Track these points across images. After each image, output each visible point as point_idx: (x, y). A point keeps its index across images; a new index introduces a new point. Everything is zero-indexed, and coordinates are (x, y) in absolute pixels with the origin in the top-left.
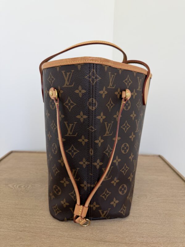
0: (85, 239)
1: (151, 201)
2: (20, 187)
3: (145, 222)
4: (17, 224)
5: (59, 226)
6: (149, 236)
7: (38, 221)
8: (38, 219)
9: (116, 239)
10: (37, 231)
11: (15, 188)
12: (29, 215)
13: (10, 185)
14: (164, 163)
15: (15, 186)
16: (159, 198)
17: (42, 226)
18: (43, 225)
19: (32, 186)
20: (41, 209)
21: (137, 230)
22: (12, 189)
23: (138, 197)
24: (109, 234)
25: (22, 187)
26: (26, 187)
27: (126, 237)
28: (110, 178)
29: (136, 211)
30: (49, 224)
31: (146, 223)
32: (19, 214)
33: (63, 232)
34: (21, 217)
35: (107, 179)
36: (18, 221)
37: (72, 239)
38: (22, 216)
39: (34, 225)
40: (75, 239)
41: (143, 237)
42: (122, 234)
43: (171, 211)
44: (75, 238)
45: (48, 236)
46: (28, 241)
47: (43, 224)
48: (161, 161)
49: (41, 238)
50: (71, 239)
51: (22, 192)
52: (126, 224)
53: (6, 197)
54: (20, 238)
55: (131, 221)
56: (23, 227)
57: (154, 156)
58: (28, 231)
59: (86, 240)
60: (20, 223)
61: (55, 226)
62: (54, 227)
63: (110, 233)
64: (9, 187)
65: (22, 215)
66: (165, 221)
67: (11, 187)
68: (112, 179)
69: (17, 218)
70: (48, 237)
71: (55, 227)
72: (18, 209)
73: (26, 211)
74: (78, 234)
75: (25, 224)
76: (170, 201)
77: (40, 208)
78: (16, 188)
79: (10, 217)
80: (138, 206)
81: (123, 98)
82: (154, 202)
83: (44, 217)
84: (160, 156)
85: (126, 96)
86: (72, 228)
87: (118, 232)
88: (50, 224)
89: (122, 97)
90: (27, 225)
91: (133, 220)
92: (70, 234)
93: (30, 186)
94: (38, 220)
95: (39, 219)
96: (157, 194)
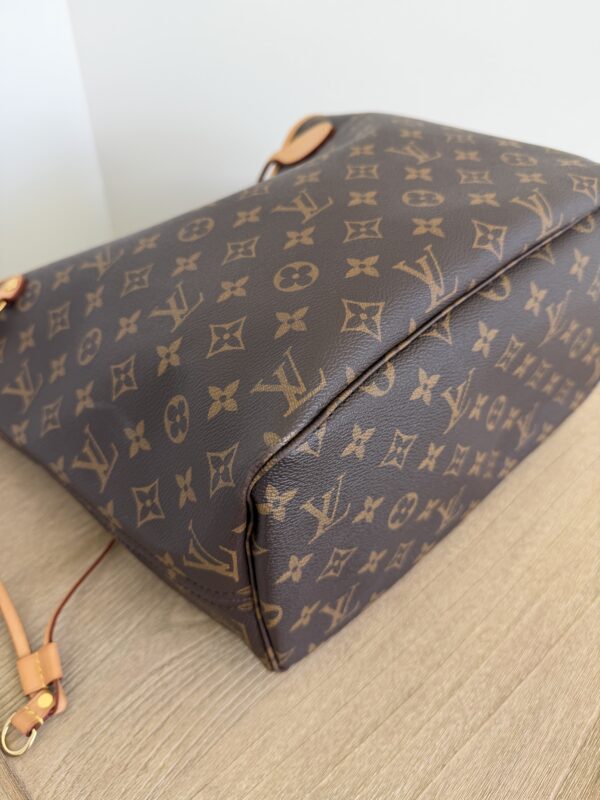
28: (116, 454)
35: (111, 469)
68: (124, 446)
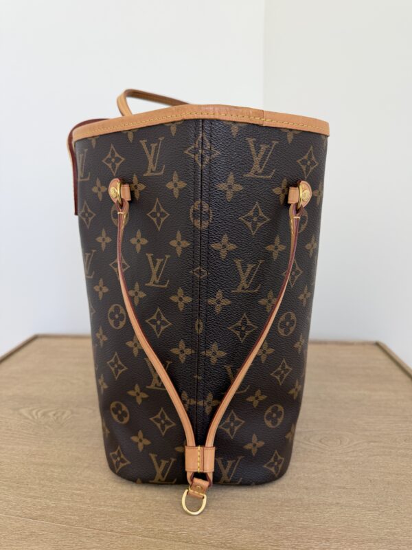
0: (183, 542)
1: (353, 451)
2: (44, 414)
3: (334, 502)
4: (29, 500)
5: (124, 508)
6: (343, 537)
7: (78, 495)
8: (77, 489)
9: (262, 542)
10: (72, 517)
11: (33, 417)
12: (57, 481)
13: (24, 411)
14: (389, 361)
15: (34, 412)
16: (372, 444)
17: (85, 506)
18: (88, 504)
19: (72, 412)
20: (87, 467)
21: (314, 522)
22: (28, 419)
23: (320, 441)
24: (244, 530)
25: (51, 414)
26: (59, 414)
27: (287, 539)
29: (313, 475)
30: (102, 503)
31: (338, 504)
32: (35, 478)
33: (132, 523)
34: (39, 484)
36: (32, 494)
37: (153, 540)
38: (42, 482)
39: (67, 504)
40: (159, 540)
41: (327, 540)
42: (275, 530)
43: (403, 475)
44: (161, 539)
45: (95, 531)
46: (50, 541)
47: (88, 501)
48: (382, 356)
49: (80, 536)
50: (150, 539)
51: (50, 426)
52: (286, 506)
53: (11, 437)
54: (31, 534)
55: (300, 499)
56: (41, 509)
57: (364, 344)
58: (51, 517)
59: (186, 542)
60: (35, 498)
61: (115, 507)
62: (113, 509)
63: (245, 528)
64: (21, 414)
65: (43, 480)
66: (386, 502)
67: (26, 415)
69: (29, 486)
70: (97, 534)
71: (116, 510)
72: (35, 466)
73: (52, 471)
74: (167, 529)
75: (48, 501)
76: (401, 451)
77: (86, 465)
78: (36, 417)
79: (15, 485)
80: (319, 462)
81: (290, 205)
82: (361, 454)
83: (93, 485)
84: (377, 344)
85: (299, 199)
86: (155, 513)
87: (265, 526)
88: (105, 502)
89: (289, 202)
90: (52, 504)
91: (306, 497)
92: (151, 527)
93: (68, 412)
94: (79, 492)
95: (80, 490)
96: (367, 433)
